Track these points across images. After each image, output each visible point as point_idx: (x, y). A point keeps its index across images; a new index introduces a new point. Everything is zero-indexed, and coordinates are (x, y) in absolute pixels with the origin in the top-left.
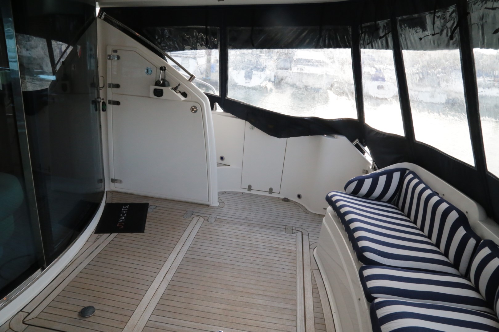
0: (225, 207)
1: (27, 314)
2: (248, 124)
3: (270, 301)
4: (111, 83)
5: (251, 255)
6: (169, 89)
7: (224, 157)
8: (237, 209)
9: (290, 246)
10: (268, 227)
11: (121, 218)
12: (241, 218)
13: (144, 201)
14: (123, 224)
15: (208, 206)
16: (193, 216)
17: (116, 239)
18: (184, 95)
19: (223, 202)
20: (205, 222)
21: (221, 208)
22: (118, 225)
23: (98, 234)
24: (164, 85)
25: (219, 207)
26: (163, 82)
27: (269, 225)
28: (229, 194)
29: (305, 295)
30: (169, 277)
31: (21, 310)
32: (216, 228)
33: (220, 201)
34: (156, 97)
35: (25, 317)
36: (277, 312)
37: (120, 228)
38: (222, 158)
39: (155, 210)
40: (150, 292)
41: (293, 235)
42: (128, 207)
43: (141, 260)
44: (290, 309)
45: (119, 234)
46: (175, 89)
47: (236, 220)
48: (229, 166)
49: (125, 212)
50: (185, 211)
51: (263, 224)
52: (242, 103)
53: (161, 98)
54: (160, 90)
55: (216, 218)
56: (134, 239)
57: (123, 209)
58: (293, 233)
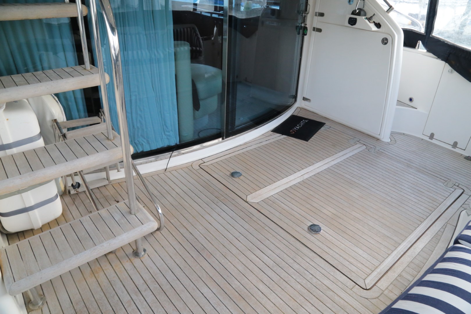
0: (394, 145)
1: (203, 162)
2: (448, 67)
3: (380, 226)
4: (318, 11)
5: (390, 188)
6: (363, 18)
7: (413, 99)
8: (406, 150)
9: (440, 196)
10: (427, 174)
11: (296, 127)
12: (404, 158)
13: (323, 121)
14: (295, 131)
15: (378, 139)
16: (358, 142)
17: (283, 139)
18: (378, 25)
19: (396, 141)
20: (366, 150)
21: (390, 144)
22: (291, 131)
23: (273, 133)
24: (359, 14)
25: (388, 144)
26: (359, 11)
27: (430, 172)
28: (406, 137)
29: (420, 238)
30: (306, 176)
31: (201, 159)
32: (372, 157)
33: (393, 139)
34: (350, 25)
35: (201, 163)
36: (379, 237)
37: (291, 133)
38: (411, 100)
39: (328, 129)
40: (285, 180)
41: (451, 189)
42: (307, 121)
43: (293, 158)
44: (395, 241)
45: (289, 137)
46: (369, 19)
47: (398, 158)
48: (416, 109)
49: (302, 124)
50: (353, 137)
51: (424, 169)
52: (446, 42)
53: (354, 26)
54: (354, 19)
55: (378, 150)
56: (297, 143)
57: (302, 122)
58: (451, 188)
